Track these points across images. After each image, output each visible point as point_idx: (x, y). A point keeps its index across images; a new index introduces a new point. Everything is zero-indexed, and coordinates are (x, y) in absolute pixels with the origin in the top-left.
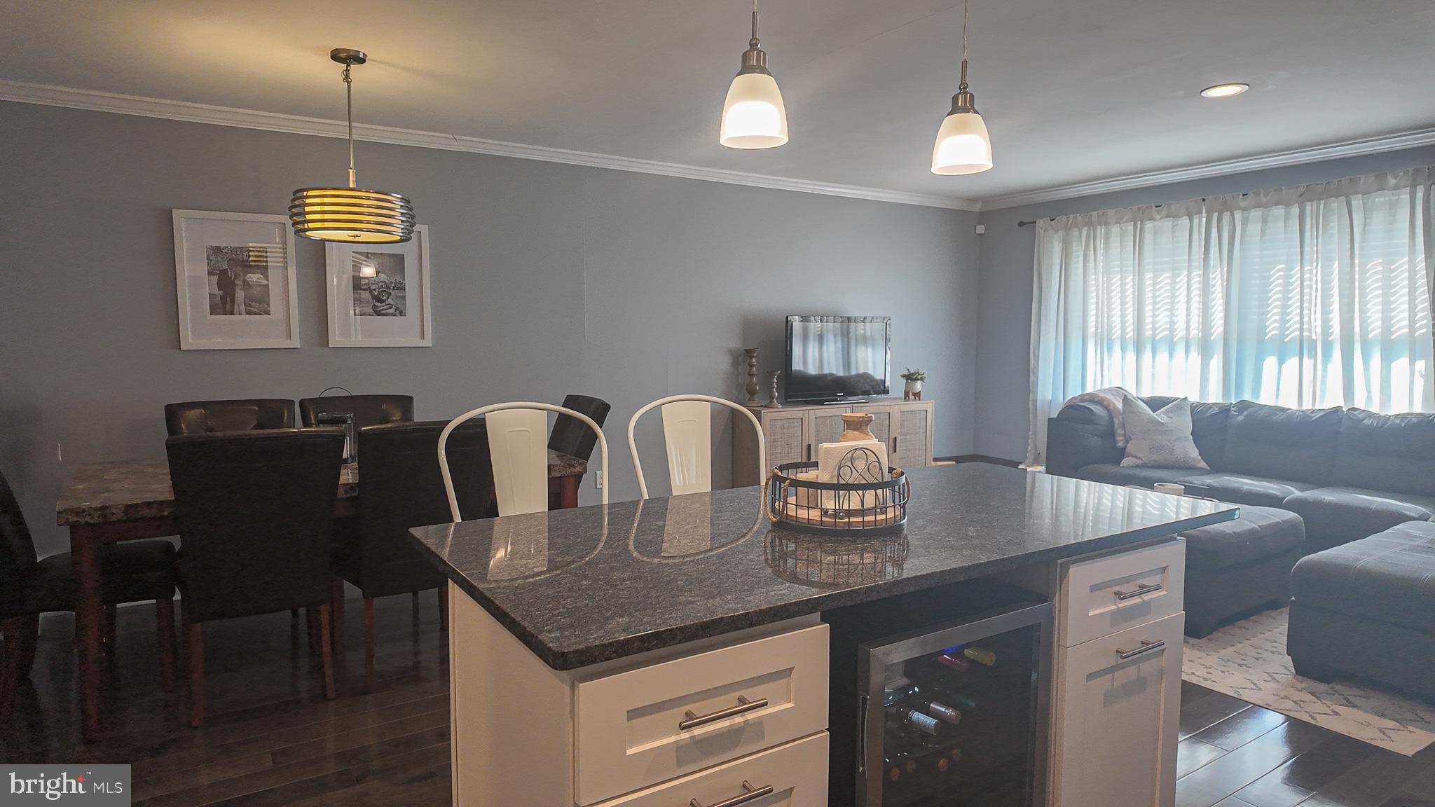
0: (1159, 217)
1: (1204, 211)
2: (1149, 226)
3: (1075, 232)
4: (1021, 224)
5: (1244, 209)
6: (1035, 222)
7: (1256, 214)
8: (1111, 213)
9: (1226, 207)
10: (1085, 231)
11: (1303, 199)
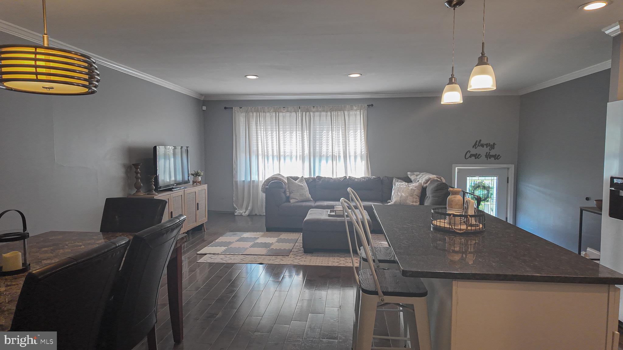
0: (284, 112)
1: (300, 111)
2: (281, 114)
3: (251, 114)
4: (225, 108)
5: (314, 112)
6: (232, 108)
7: (317, 114)
8: (266, 108)
9: (308, 110)
10: (255, 114)
11: (331, 110)
